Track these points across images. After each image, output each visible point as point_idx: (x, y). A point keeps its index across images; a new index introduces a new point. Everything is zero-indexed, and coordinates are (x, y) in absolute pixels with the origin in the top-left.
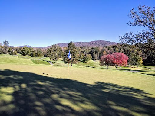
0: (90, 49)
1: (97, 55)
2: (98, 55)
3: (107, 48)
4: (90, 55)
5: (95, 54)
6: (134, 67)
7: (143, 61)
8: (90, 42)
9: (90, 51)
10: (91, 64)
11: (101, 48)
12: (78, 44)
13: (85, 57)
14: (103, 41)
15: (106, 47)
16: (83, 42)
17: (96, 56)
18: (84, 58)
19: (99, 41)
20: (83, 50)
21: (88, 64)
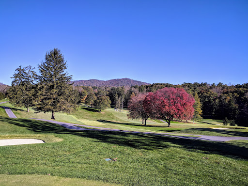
0: (108, 89)
1: (121, 100)
2: (123, 100)
3: (137, 89)
4: (108, 98)
5: (117, 98)
6: (187, 122)
7: (202, 111)
8: (110, 81)
9: (108, 93)
10: (109, 115)
11: (127, 89)
12: (90, 82)
13: (98, 101)
14: (130, 80)
15: (135, 87)
16: (98, 81)
17: (119, 101)
18: (95, 104)
19: (123, 79)
20: (96, 92)
21: (104, 116)
